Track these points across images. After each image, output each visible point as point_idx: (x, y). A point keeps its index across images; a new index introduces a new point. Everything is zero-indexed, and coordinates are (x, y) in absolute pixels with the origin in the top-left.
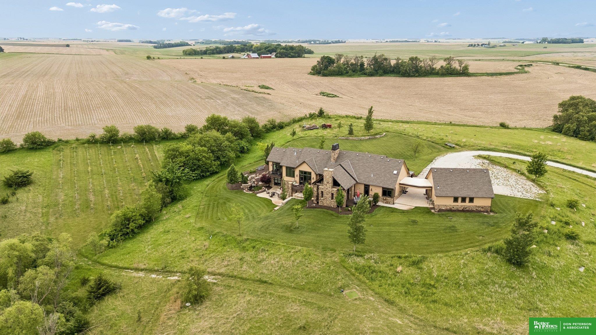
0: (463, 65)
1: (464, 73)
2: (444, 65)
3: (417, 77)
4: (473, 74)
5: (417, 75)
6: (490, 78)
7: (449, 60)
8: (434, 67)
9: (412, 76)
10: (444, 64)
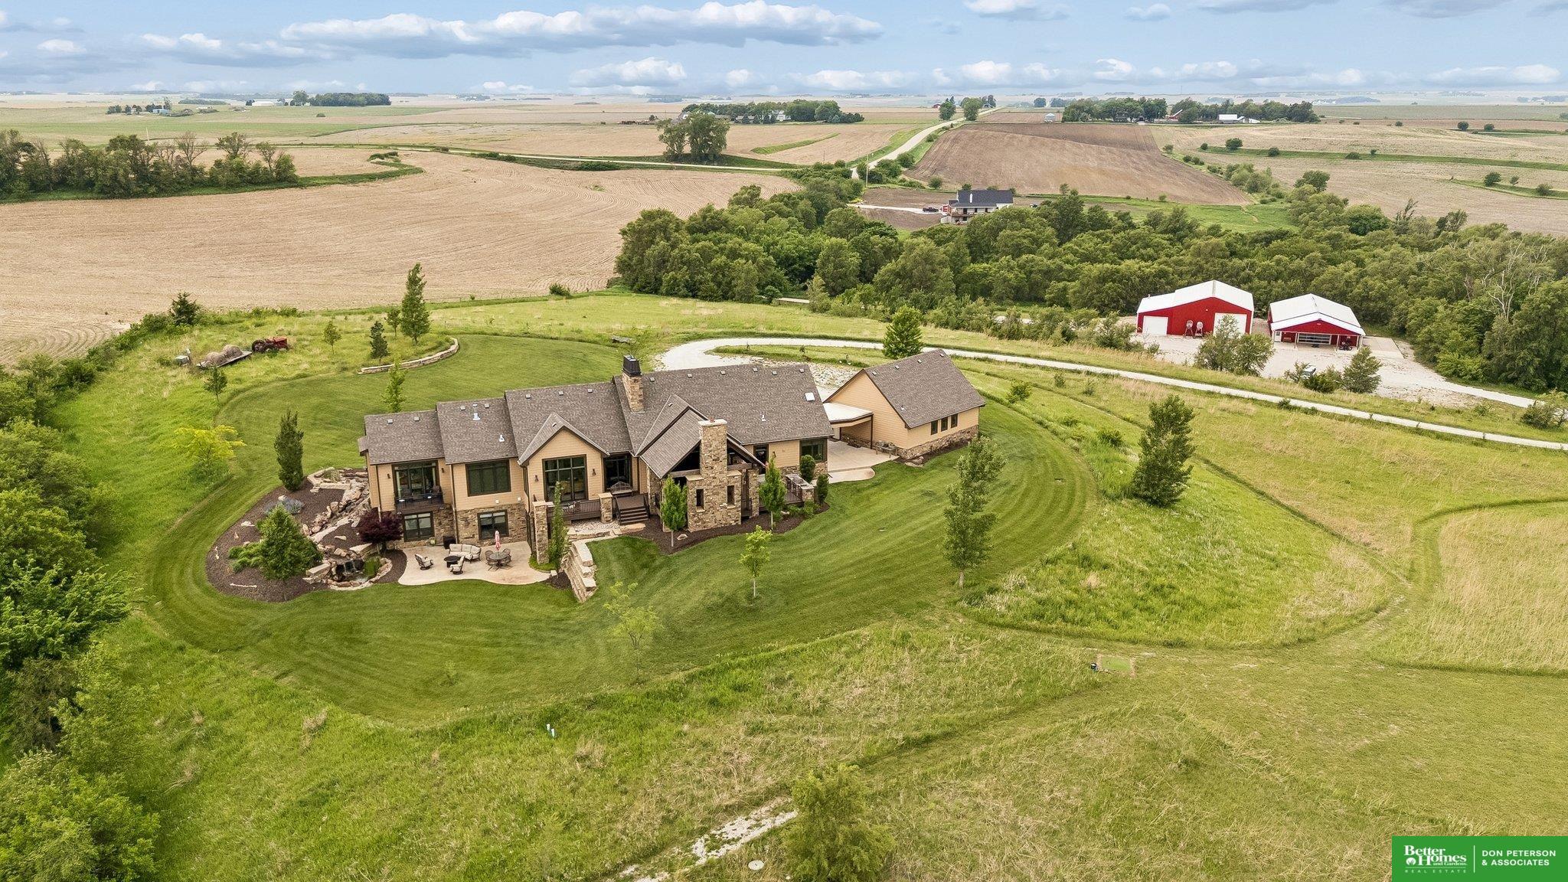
0: (275, 157)
1: (282, 177)
2: (224, 159)
3: (153, 195)
4: (307, 179)
5: (153, 189)
6: (350, 188)
7: (232, 144)
8: (196, 163)
9: (137, 195)
10: (222, 155)
